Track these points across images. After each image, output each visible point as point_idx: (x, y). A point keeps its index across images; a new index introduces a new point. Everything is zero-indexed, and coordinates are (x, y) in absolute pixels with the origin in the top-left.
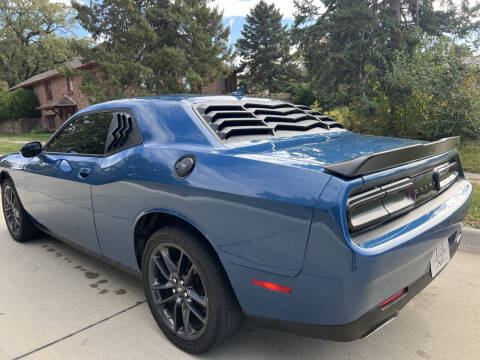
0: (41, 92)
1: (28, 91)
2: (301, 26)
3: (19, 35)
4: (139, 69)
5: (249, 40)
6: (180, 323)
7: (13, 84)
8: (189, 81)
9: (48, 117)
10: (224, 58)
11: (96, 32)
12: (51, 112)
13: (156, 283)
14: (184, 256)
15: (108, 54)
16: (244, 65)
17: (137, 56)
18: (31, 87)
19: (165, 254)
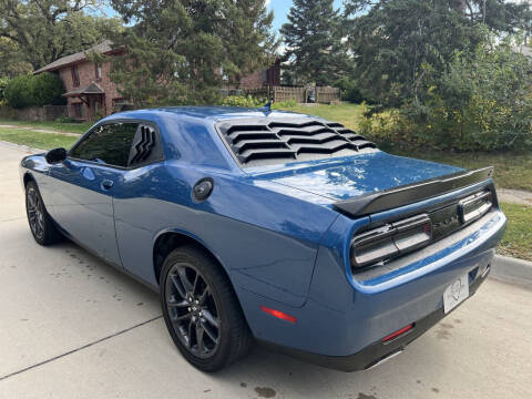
0: (67, 77)
1: (53, 76)
2: (351, 17)
3: (45, 12)
4: (172, 58)
5: (296, 26)
6: (193, 341)
7: (39, 67)
8: (226, 71)
9: (74, 104)
10: (265, 47)
11: (127, 14)
12: (77, 100)
13: (173, 300)
14: (200, 277)
15: (139, 41)
16: (289, 54)
17: (170, 41)
18: (56, 71)
19: (182, 273)
